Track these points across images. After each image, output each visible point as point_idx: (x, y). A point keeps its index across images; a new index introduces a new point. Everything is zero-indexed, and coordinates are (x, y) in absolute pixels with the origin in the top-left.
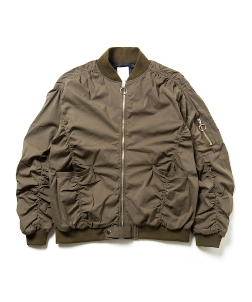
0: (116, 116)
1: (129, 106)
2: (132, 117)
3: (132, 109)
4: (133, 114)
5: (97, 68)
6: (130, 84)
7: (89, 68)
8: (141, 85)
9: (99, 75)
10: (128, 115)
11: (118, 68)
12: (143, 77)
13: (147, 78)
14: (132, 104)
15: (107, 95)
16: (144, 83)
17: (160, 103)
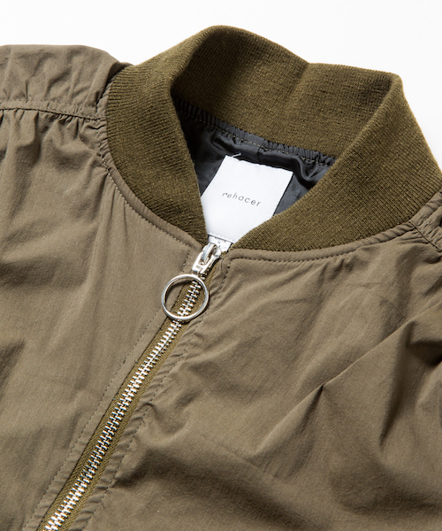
0: (39, 435)
1: (165, 402)
2: (151, 488)
3: (171, 430)
4: (157, 468)
5: (101, 112)
6: (248, 274)
7: (57, 91)
8: (315, 301)
9: (85, 156)
10: (130, 462)
11: (229, 162)
12: (348, 258)
13: (366, 275)
14: (186, 400)
15: (72, 281)
16: (342, 298)
17: (376, 468)
